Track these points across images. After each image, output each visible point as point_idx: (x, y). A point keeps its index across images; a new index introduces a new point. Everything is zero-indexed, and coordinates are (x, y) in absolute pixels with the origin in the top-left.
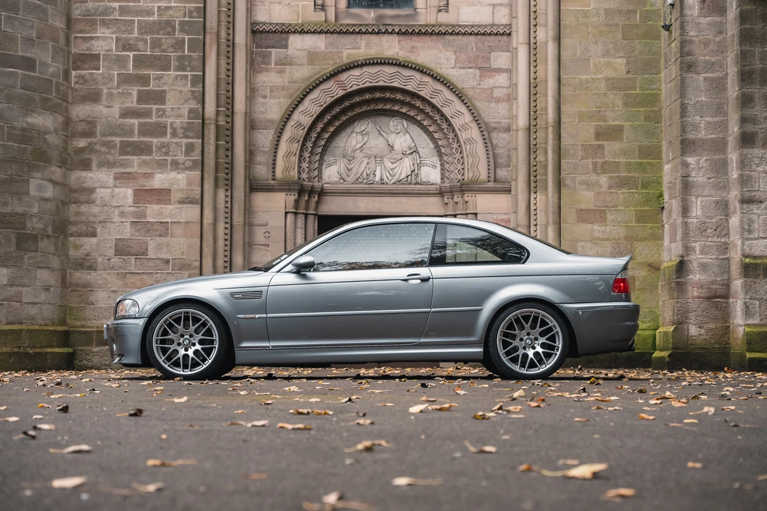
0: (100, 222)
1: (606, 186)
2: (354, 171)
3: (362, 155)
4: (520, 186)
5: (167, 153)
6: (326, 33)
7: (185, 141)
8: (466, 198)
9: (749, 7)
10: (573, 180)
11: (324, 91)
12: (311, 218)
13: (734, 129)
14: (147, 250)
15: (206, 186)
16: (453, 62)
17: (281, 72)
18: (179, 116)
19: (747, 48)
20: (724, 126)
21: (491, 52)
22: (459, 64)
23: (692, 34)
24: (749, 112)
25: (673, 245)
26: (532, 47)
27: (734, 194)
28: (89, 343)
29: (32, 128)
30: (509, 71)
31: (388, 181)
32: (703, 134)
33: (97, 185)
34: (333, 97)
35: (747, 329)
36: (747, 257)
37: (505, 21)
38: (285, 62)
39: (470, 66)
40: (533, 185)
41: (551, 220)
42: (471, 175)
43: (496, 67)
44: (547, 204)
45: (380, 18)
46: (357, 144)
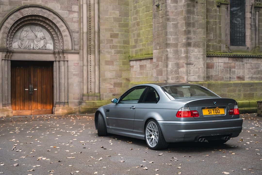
1: (113, 53)
2: (24, 45)
3: (26, 39)
4: (84, 52)
9: (189, 2)
10: (104, 51)
11: (15, 15)
12: (9, 61)
13: (183, 40)
16: (60, 8)
19: (189, 15)
20: (177, 39)
21: (72, 5)
22: (62, 9)
23: (169, 9)
24: (189, 36)
25: (160, 76)
26: (89, 5)
30: (78, 12)
31: (36, 49)
32: (172, 42)
34: (19, 18)
36: (189, 81)
39: (66, 9)
40: (89, 52)
42: (66, 47)
43: (74, 10)
46: (24, 35)
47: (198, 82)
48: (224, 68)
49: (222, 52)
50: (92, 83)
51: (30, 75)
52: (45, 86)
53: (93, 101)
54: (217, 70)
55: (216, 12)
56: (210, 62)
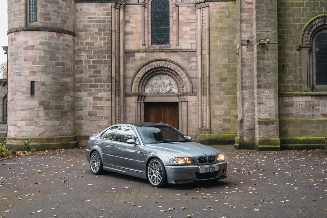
0: (84, 106)
1: (223, 94)
2: (154, 90)
3: (156, 85)
4: (199, 94)
5: (102, 87)
6: (145, 52)
7: (107, 84)
8: (185, 97)
9: (259, 50)
10: (214, 93)
11: (145, 68)
12: (142, 103)
13: (256, 84)
14: (97, 114)
15: (113, 96)
17: (133, 63)
18: (105, 77)
19: (259, 61)
20: (253, 82)
21: (191, 57)
22: (182, 60)
23: (244, 57)
24: (260, 79)
25: (240, 114)
26: (202, 56)
27: (256, 101)
28: (82, 140)
29: (65, 82)
30: (196, 62)
31: (163, 93)
32: (247, 84)
33: (83, 96)
34: (148, 70)
35: (259, 139)
36: (259, 119)
37: (195, 48)
38: (134, 60)
39: (185, 60)
40: (203, 94)
41: (208, 104)
42: (186, 91)
43: (192, 61)
44: (206, 99)
45: (160, 47)
46: (154, 82)
47: (269, 119)
48: (306, 106)
49: (303, 91)
50: (205, 119)
51: (161, 114)
52: (173, 122)
53: (205, 135)
54: (298, 108)
55: (296, 56)
56: (289, 100)
